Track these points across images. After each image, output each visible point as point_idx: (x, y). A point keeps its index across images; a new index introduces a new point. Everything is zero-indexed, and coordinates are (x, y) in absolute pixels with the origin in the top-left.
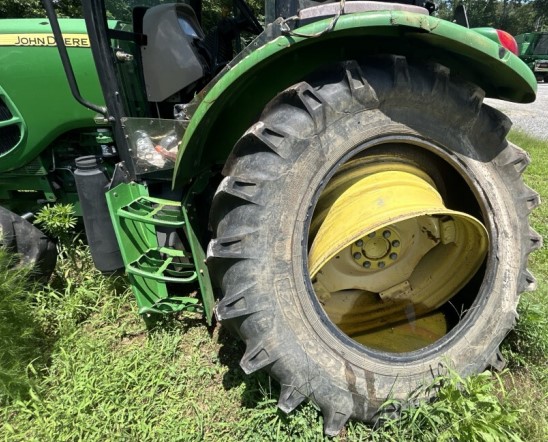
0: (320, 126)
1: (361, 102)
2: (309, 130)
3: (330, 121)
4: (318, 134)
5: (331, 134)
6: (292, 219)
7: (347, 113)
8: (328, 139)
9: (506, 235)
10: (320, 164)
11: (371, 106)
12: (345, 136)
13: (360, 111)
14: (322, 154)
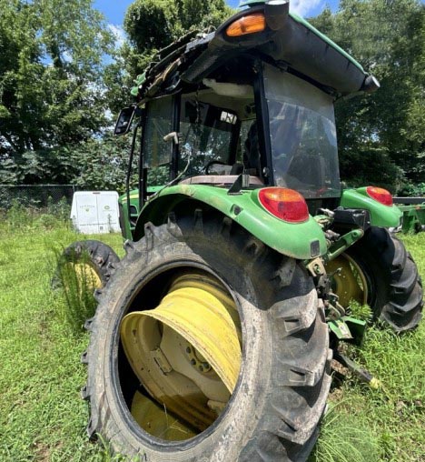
0: (150, 246)
1: (174, 236)
2: (144, 247)
3: (156, 244)
4: (148, 250)
5: (155, 252)
6: (121, 292)
7: (166, 242)
8: (153, 255)
9: (247, 390)
10: (144, 268)
11: (180, 239)
12: (162, 255)
13: (175, 241)
14: (146, 262)
